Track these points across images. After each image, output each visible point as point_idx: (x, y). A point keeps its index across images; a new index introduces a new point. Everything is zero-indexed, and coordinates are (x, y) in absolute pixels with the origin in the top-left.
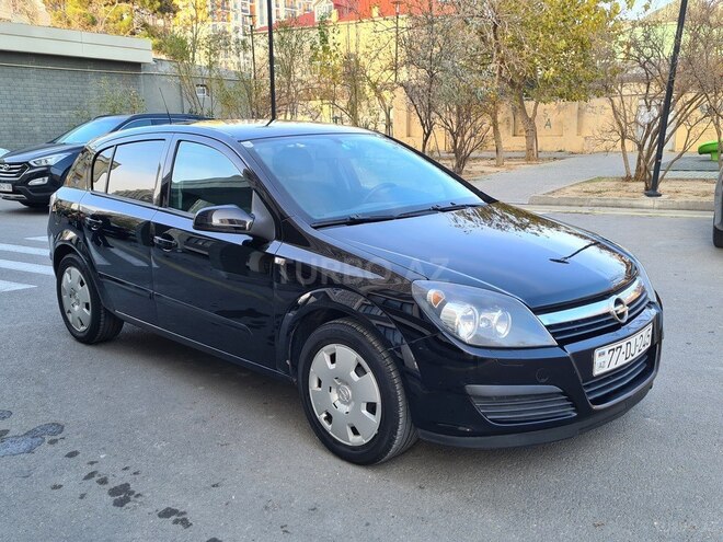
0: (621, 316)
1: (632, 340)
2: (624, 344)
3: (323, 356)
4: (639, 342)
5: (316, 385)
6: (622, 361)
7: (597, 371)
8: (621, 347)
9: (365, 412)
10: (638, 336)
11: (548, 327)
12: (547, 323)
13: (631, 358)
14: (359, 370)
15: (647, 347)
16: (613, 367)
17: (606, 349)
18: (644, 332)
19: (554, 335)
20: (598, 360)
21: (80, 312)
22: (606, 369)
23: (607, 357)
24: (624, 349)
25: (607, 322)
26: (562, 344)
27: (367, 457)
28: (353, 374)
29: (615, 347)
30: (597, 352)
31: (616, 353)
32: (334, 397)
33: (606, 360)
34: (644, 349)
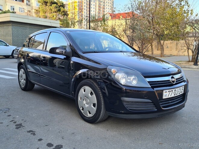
0: (173, 82)
1: (177, 89)
2: (174, 90)
3: (82, 90)
4: (179, 91)
5: (80, 99)
6: (173, 96)
7: (164, 97)
8: (172, 91)
9: (92, 106)
10: (179, 89)
11: (149, 82)
12: (148, 81)
13: (176, 95)
14: (91, 94)
15: (182, 93)
16: (170, 97)
17: (167, 91)
18: (181, 88)
19: (150, 84)
20: (164, 94)
21: (23, 81)
22: (167, 97)
23: (168, 93)
24: (174, 92)
25: (169, 83)
26: (153, 88)
27: (92, 121)
28: (90, 95)
29: (171, 90)
30: (164, 91)
31: (171, 93)
32: (85, 102)
33: (167, 94)
34: (181, 94)
